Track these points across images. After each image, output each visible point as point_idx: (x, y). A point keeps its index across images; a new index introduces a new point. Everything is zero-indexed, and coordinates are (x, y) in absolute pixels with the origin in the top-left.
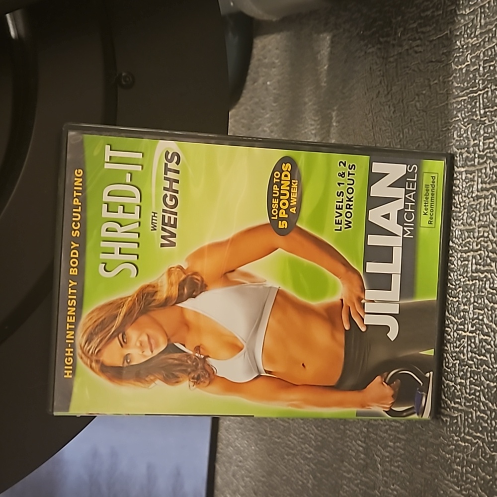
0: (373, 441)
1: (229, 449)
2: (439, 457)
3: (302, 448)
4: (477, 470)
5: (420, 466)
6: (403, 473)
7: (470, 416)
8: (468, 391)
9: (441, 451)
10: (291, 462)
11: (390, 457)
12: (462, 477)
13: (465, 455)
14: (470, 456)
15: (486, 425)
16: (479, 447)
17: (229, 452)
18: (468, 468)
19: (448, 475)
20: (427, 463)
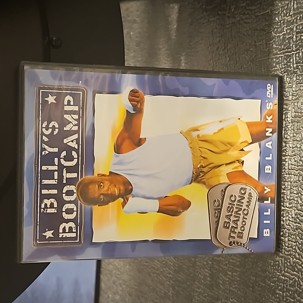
0: (216, 270)
1: (110, 266)
2: (266, 284)
3: (164, 270)
4: (294, 296)
5: (251, 289)
6: (239, 292)
7: (289, 261)
8: (287, 245)
9: (267, 281)
10: (156, 278)
11: (229, 281)
12: (283, 298)
13: (285, 285)
14: (288, 285)
15: (301, 267)
16: (295, 280)
17: (110, 267)
18: (288, 293)
19: (272, 296)
20: (257, 287)
